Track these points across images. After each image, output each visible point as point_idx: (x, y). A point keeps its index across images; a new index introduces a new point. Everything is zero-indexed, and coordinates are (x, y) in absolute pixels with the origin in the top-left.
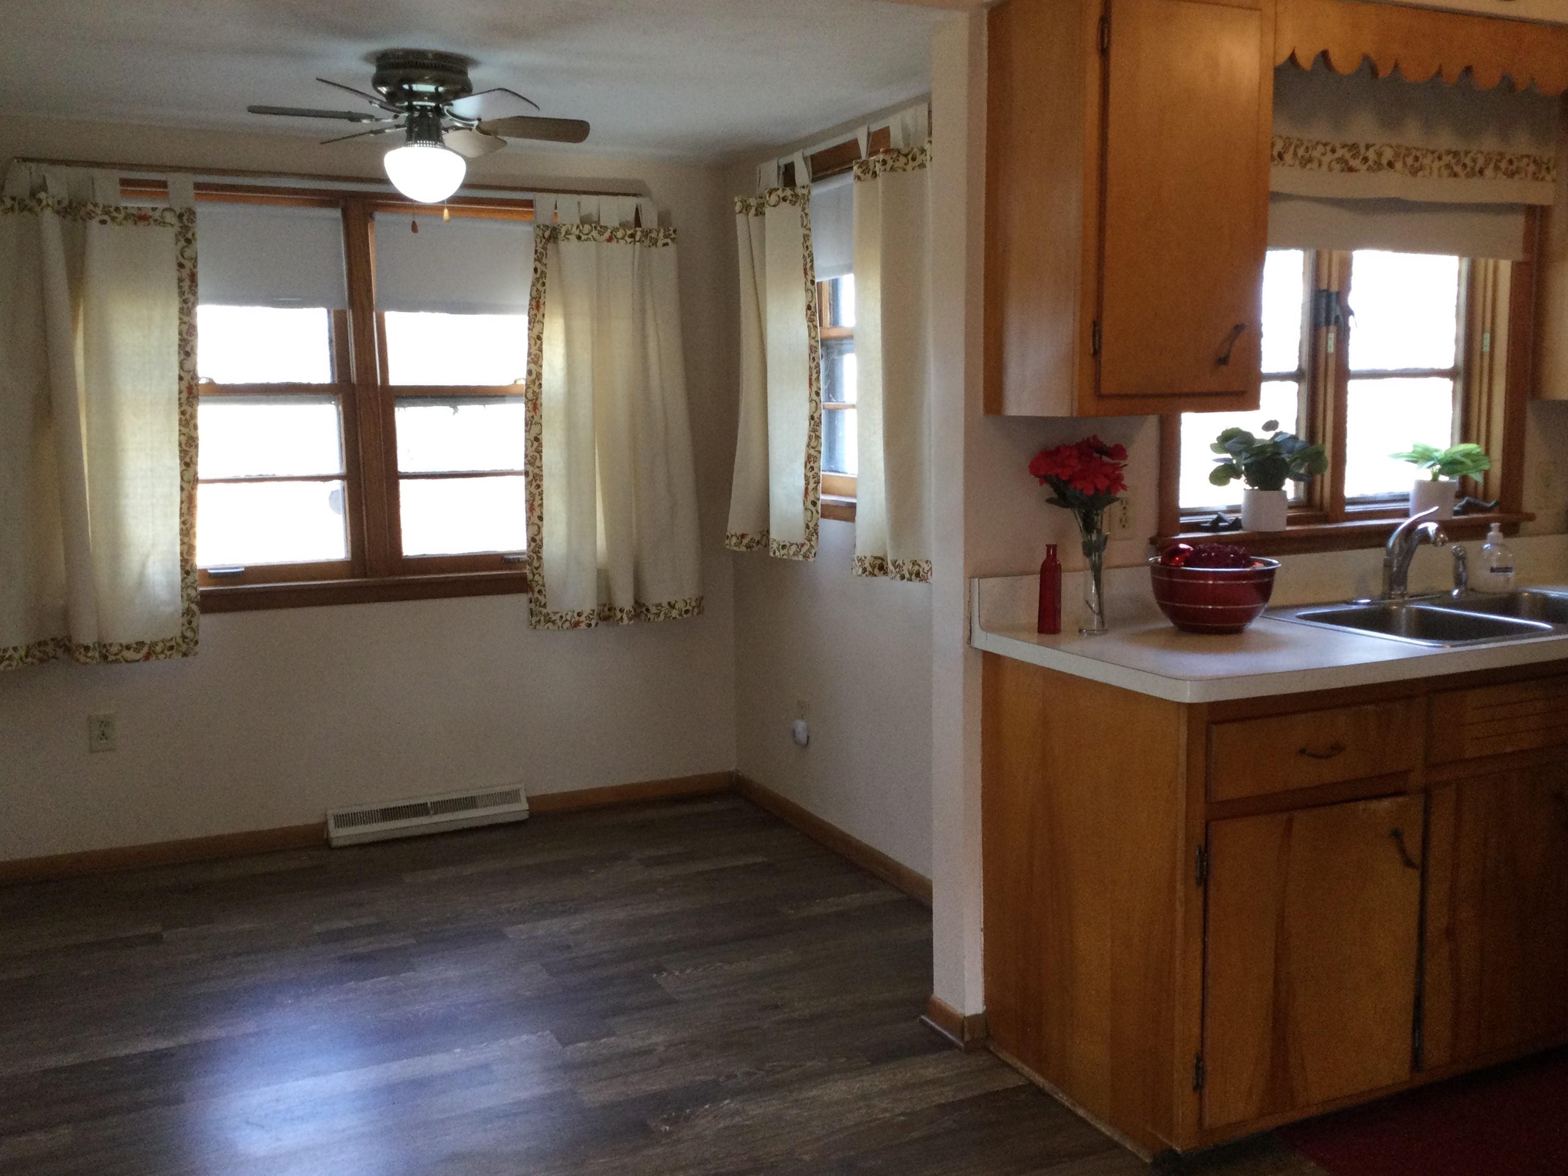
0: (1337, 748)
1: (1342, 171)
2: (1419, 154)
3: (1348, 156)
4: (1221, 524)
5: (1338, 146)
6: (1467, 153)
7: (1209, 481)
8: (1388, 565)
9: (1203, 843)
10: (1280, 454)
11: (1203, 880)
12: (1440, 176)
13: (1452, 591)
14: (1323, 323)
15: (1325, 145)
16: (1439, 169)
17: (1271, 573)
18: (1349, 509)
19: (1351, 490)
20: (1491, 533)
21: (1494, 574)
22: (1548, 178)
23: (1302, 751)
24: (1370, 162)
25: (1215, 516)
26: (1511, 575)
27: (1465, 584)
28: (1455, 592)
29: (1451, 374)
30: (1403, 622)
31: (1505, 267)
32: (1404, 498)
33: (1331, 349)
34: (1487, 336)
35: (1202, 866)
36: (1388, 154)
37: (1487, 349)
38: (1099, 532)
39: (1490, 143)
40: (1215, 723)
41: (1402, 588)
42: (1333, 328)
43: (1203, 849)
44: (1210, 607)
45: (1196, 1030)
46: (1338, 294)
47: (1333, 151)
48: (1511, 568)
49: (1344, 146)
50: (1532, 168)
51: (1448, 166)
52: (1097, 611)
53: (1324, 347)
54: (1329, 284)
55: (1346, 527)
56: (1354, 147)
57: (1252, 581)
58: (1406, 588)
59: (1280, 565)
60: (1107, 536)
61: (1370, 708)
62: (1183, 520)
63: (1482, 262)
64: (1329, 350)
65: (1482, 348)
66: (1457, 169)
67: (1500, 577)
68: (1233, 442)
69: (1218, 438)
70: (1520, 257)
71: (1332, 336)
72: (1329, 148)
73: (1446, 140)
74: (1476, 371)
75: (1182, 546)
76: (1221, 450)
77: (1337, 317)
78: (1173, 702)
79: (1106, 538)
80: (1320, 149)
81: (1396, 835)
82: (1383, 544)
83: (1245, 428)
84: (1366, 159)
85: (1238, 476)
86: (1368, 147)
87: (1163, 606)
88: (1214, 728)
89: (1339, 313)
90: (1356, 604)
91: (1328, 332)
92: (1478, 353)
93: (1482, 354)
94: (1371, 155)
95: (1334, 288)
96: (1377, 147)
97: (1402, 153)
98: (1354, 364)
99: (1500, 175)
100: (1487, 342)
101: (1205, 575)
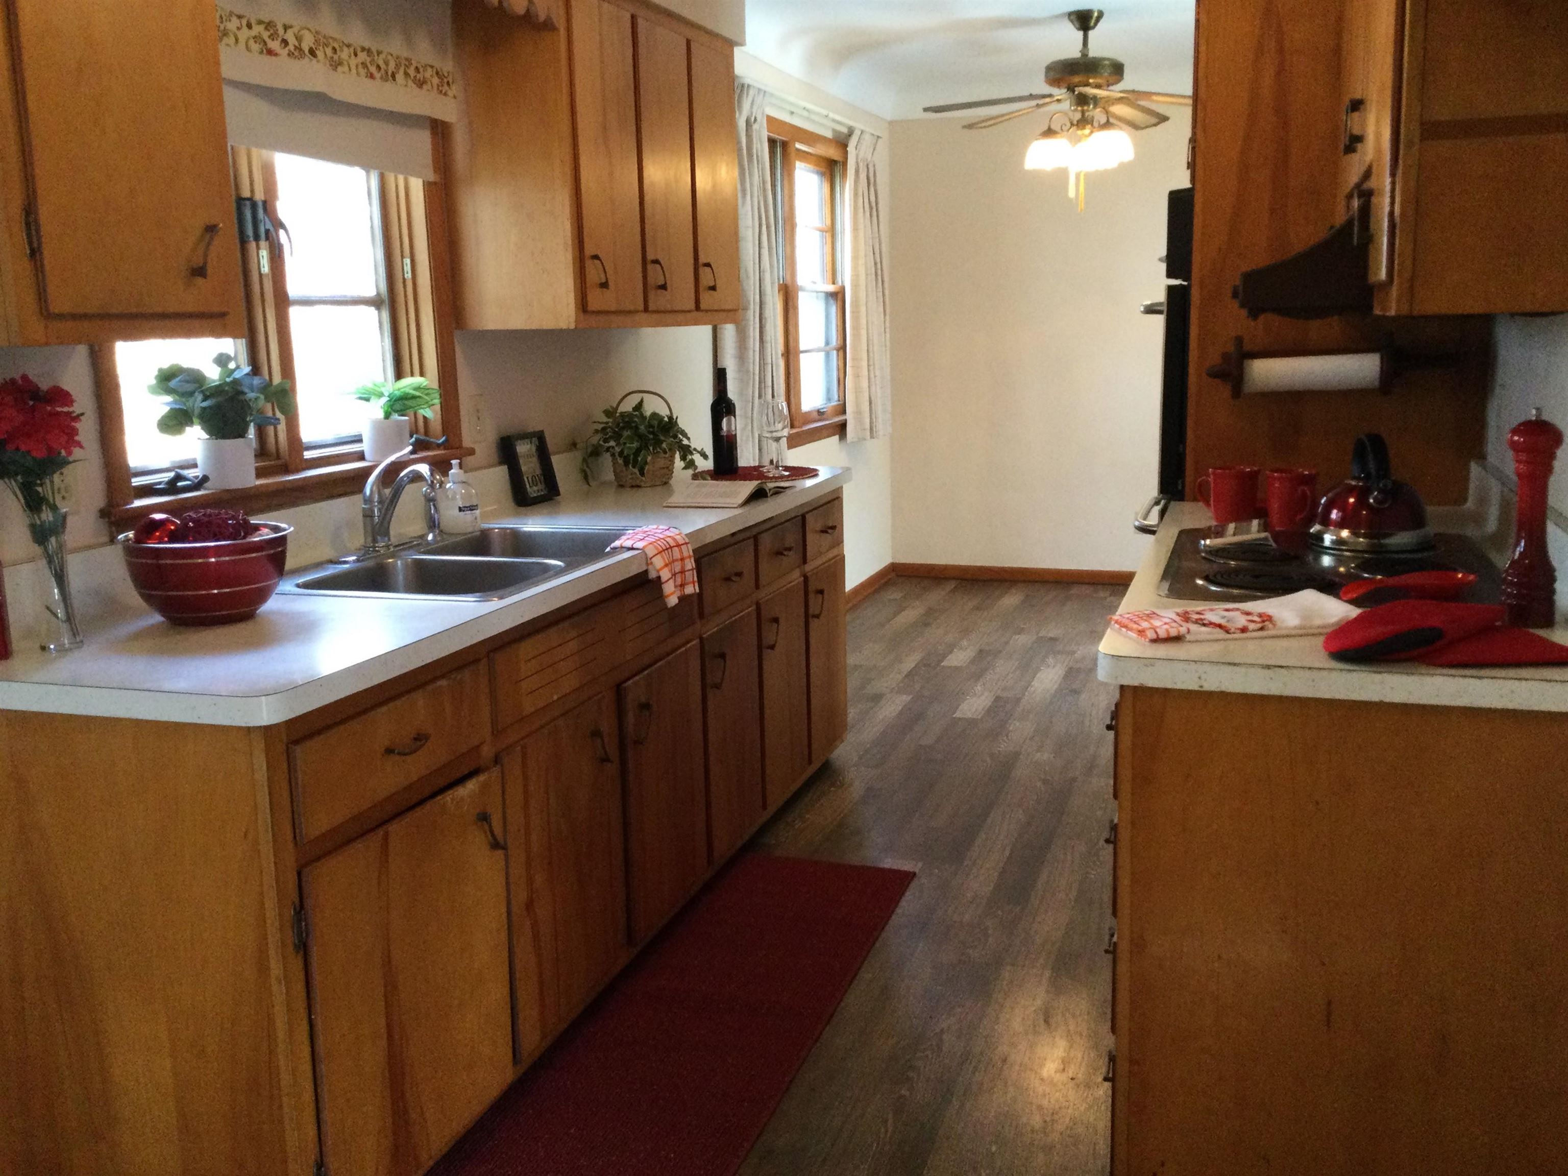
0: (420, 738)
1: (261, 52)
2: (336, 46)
3: (265, 35)
4: (179, 484)
5: (253, 22)
6: (379, 53)
7: (157, 430)
8: (368, 515)
9: (297, 901)
10: (243, 393)
11: (303, 947)
12: (358, 74)
13: (427, 535)
14: (251, 239)
15: (240, 17)
16: (357, 66)
17: (282, 541)
18: (308, 455)
19: (307, 434)
20: (452, 471)
21: (462, 513)
22: (450, 93)
23: (389, 751)
24: (291, 47)
25: (172, 474)
26: (477, 512)
27: (439, 527)
28: (430, 537)
29: (376, 302)
30: (401, 578)
31: (417, 186)
32: (358, 440)
33: (266, 269)
34: (407, 261)
35: (300, 927)
36: (308, 42)
37: (408, 276)
38: (54, 508)
39: (395, 46)
40: (297, 742)
41: (386, 539)
42: (263, 244)
43: (298, 909)
44: (216, 591)
45: (311, 1132)
46: (265, 203)
47: (249, 26)
48: (477, 505)
49: (260, 22)
50: (436, 80)
51: (364, 64)
52: (64, 618)
53: (256, 266)
54: (252, 191)
55: (311, 477)
56: (269, 25)
57: (264, 553)
58: (389, 540)
59: (292, 529)
60: (66, 513)
61: (443, 683)
62: (136, 482)
63: (390, 178)
64: (262, 269)
65: (403, 275)
66: (373, 69)
67: (468, 516)
68: (180, 381)
69: (156, 377)
70: (431, 177)
71: (264, 254)
72: (244, 22)
73: (358, 35)
74: (401, 299)
75: (158, 516)
76: (162, 392)
77: (267, 232)
78: (240, 728)
79: (64, 517)
80: (235, 22)
81: (484, 818)
82: (361, 490)
83: (186, 364)
84: (285, 42)
85: (190, 423)
86: (286, 28)
87: (148, 598)
88: (298, 750)
89: (269, 226)
90: (345, 562)
91: (258, 248)
92: (401, 280)
93: (404, 280)
94: (290, 37)
95: (259, 196)
96: (296, 29)
97: (322, 40)
98: (293, 289)
99: (410, 83)
100: (408, 268)
101: (205, 552)
